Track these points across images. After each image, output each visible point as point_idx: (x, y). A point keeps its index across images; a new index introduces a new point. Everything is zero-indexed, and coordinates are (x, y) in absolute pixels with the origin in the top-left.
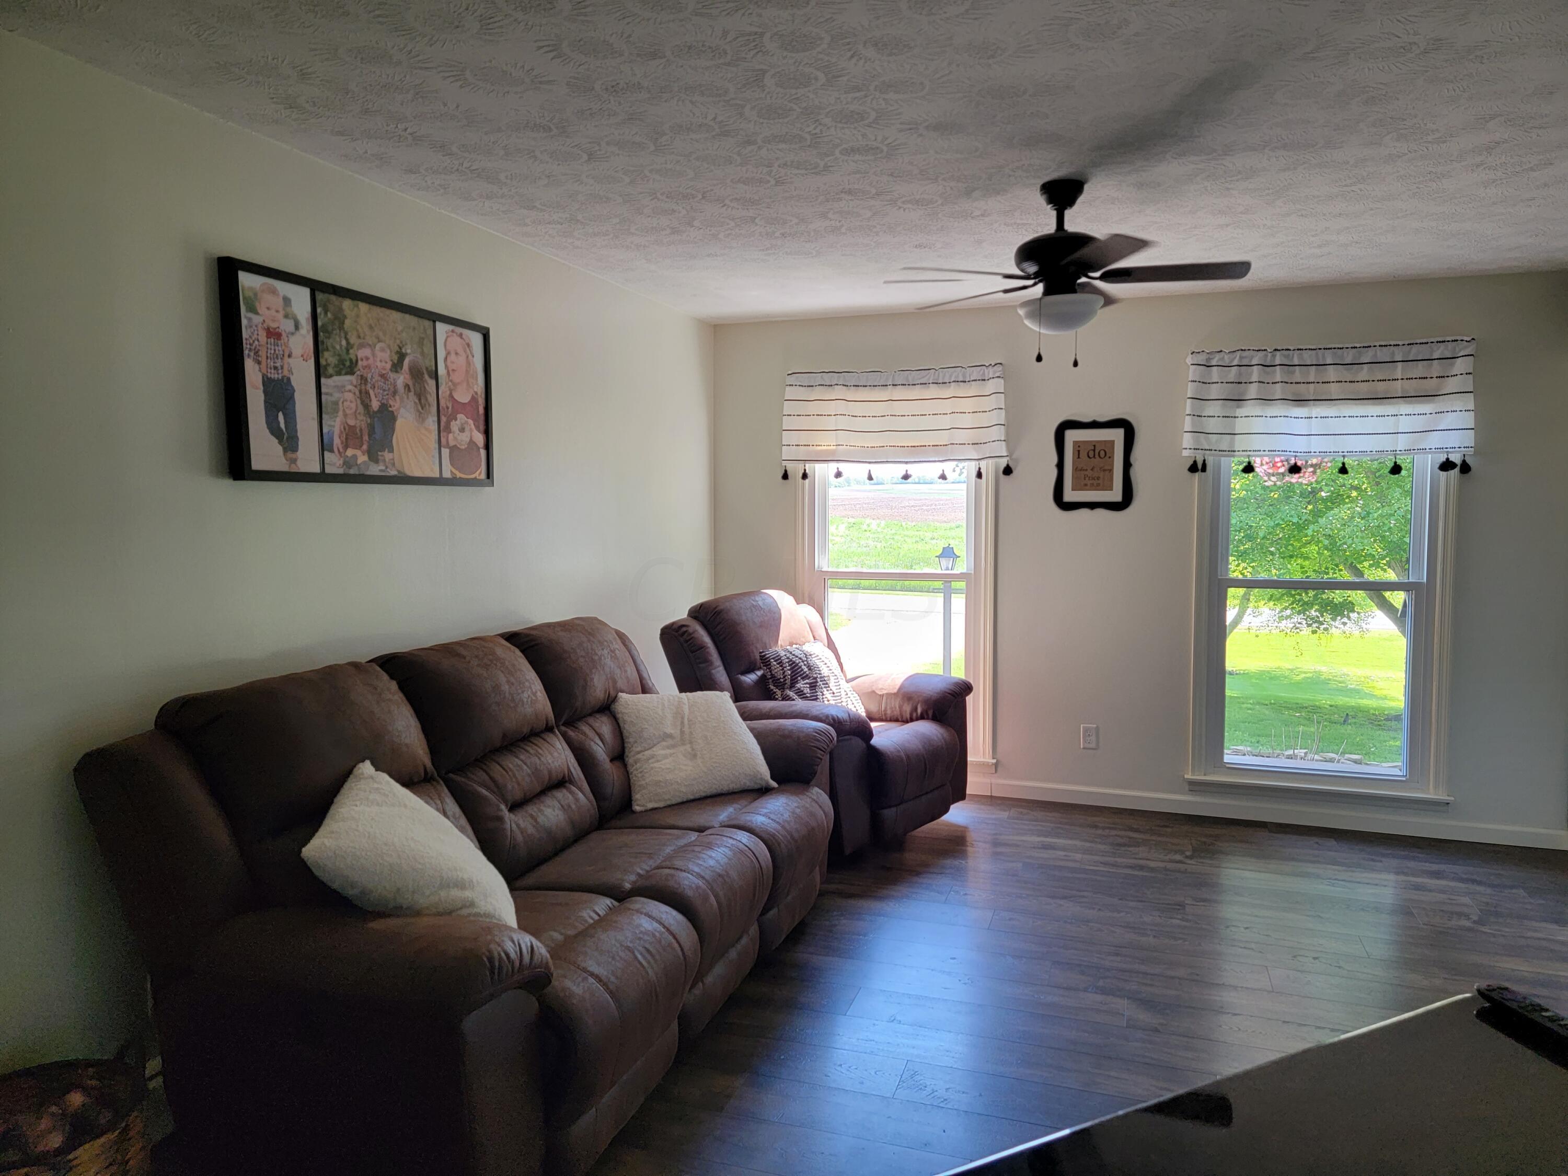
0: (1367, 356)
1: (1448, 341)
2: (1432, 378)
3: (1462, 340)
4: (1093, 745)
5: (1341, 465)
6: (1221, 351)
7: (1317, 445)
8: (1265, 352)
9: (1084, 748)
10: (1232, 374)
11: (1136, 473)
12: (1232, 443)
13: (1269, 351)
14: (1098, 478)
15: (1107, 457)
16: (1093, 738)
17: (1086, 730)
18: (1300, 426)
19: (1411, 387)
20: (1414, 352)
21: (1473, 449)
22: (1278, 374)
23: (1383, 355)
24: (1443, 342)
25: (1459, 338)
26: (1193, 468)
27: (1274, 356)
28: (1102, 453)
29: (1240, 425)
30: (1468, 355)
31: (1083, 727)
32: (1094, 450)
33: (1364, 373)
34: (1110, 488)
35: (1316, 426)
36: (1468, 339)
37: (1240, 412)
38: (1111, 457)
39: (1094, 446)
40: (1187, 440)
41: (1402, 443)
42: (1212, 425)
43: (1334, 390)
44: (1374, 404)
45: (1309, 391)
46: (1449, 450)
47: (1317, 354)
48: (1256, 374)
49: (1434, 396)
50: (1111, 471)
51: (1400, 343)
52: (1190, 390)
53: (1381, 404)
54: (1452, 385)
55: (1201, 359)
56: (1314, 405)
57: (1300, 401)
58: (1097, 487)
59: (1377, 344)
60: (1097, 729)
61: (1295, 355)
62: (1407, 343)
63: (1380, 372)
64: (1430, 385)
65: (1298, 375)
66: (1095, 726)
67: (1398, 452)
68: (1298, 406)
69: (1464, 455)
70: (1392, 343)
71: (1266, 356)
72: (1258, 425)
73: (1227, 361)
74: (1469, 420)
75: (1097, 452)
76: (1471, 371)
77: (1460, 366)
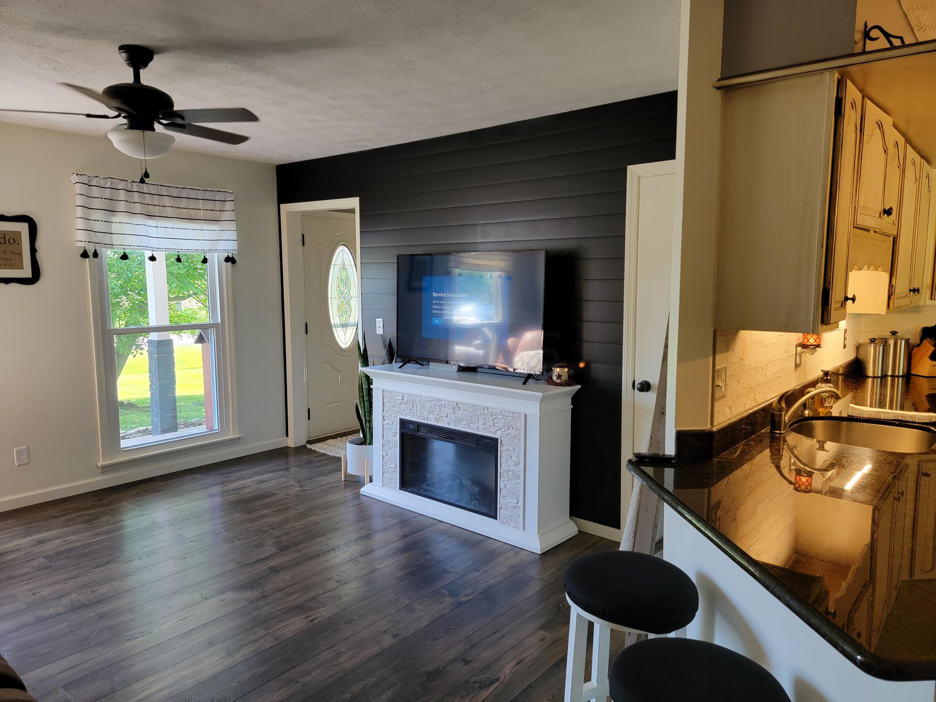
0: (184, 194)
1: (222, 191)
2: (216, 211)
3: (228, 192)
4: (26, 461)
5: (177, 257)
6: (97, 176)
7: (164, 244)
8: (126, 182)
9: (18, 466)
10: (107, 193)
11: (41, 257)
12: (111, 239)
13: (129, 181)
14: (10, 260)
15: (16, 244)
16: (25, 456)
17: (18, 452)
18: (153, 232)
19: (209, 215)
20: (208, 195)
21: (237, 251)
22: (136, 197)
23: (192, 194)
24: (220, 191)
25: (227, 191)
26: (85, 255)
27: (132, 185)
28: (12, 241)
29: (115, 228)
30: (231, 201)
31: (16, 450)
32: (4, 238)
33: (183, 203)
34: (21, 267)
35: (161, 233)
36: (231, 192)
37: (113, 219)
38: (19, 244)
39: (4, 235)
40: (81, 236)
41: (206, 246)
42: (98, 226)
43: (170, 212)
44: (190, 222)
45: (156, 211)
46: (228, 251)
47: (157, 188)
48: (122, 195)
49: (218, 221)
50: (20, 254)
51: (200, 189)
52: (79, 200)
53: (194, 223)
54: (227, 216)
55: (84, 179)
56: (159, 219)
57: (150, 216)
58: (11, 266)
59: (189, 187)
60: (28, 448)
61: (145, 186)
62: (203, 189)
63: (192, 204)
64: (216, 215)
65: (148, 199)
66: (26, 446)
67: (205, 251)
68: (150, 219)
69: (232, 254)
70: (196, 188)
71: (128, 184)
72: (128, 229)
73: (102, 183)
74: (233, 235)
75: (7, 239)
76: (234, 209)
77: (229, 206)
